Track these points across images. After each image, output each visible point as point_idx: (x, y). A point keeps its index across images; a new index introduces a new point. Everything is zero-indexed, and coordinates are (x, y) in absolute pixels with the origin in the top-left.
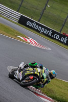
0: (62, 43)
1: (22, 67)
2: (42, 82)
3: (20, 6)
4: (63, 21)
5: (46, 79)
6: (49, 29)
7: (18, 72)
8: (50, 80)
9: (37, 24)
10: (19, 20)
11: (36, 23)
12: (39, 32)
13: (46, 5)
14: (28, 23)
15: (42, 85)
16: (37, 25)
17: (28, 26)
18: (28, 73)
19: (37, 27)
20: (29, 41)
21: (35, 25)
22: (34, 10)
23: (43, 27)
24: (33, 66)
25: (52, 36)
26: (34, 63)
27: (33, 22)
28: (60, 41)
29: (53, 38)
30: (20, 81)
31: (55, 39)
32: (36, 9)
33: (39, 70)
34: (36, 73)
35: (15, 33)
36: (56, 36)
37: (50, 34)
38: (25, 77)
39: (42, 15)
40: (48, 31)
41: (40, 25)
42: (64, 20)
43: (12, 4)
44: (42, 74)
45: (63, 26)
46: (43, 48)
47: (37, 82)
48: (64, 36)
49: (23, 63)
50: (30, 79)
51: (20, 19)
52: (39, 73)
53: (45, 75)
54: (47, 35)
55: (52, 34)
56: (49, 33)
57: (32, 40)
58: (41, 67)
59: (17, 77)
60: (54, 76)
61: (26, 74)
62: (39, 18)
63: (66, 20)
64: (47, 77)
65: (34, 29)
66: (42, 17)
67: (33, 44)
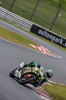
2: (39, 80)
3: (32, 15)
5: (43, 78)
6: (60, 38)
7: (17, 71)
8: (47, 79)
9: (49, 33)
10: (31, 29)
11: (47, 31)
12: (50, 40)
13: (58, 14)
14: (40, 32)
15: (40, 84)
17: (40, 35)
18: (27, 71)
19: (48, 36)
20: (40, 49)
21: (47, 33)
22: (46, 19)
23: (54, 35)
24: (32, 66)
26: (33, 63)
27: (44, 30)
29: (64, 46)
30: (19, 79)
32: (48, 18)
33: (36, 69)
34: (33, 71)
35: (27, 42)
37: (61, 42)
38: (24, 75)
39: (53, 24)
40: (59, 40)
41: (51, 34)
43: (25, 14)
44: (39, 72)
46: (54, 56)
47: (34, 80)
49: (23, 63)
50: (28, 77)
52: (37, 71)
53: (42, 74)
54: (58, 44)
55: (63, 43)
56: (60, 41)
57: (44, 49)
58: (39, 67)
59: (16, 76)
60: (51, 75)
61: (25, 72)
62: (50, 27)
64: (44, 76)
65: (46, 38)
66: (54, 26)
67: (45, 52)
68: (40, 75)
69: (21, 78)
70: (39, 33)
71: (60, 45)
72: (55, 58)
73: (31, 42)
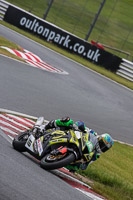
0: (91, 60)
1: (42, 128)
2: (85, 160)
4: (91, 18)
9: (41, 23)
10: (5, 16)
11: (38, 20)
12: (45, 39)
14: (23, 21)
15: (83, 165)
16: (40, 25)
17: (23, 28)
19: (41, 30)
20: (24, 57)
21: (37, 25)
23: (52, 28)
25: (70, 47)
27: (32, 19)
28: (86, 58)
29: (72, 51)
31: (77, 53)
34: (72, 140)
36: (77, 48)
37: (66, 43)
38: (50, 148)
39: (50, 6)
40: (63, 38)
41: (46, 26)
42: (94, 16)
44: (84, 143)
45: (92, 27)
46: (53, 71)
47: (74, 159)
48: (94, 47)
49: (42, 119)
50: (60, 153)
51: (6, 13)
53: (90, 146)
54: (61, 46)
55: (70, 44)
56: (63, 41)
59: (31, 148)
60: (108, 146)
61: (51, 142)
62: (44, 12)
63: (97, 16)
65: (36, 34)
67: (33, 63)
68: (86, 148)
69: (44, 154)
70: (22, 24)
71: (64, 48)
72: (54, 74)
73: (5, 42)
